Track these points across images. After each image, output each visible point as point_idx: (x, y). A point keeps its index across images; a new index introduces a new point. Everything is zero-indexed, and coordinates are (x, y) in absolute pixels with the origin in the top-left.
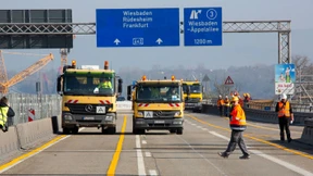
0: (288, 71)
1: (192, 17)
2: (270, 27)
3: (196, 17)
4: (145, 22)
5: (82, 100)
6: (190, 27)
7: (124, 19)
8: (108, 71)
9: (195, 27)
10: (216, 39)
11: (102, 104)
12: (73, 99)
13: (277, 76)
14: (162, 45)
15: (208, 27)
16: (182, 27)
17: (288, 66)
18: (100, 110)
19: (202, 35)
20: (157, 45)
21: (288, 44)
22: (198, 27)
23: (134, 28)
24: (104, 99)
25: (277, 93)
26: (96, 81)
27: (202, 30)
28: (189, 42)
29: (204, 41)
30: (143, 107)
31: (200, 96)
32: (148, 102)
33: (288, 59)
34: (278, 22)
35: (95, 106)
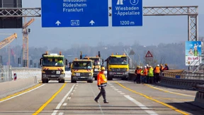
0: (196, 47)
1: (118, 3)
2: (181, 11)
3: (122, 4)
4: (81, 8)
5: (50, 68)
6: (117, 12)
7: (64, 5)
8: (61, 56)
9: (121, 11)
10: (138, 21)
11: (59, 70)
12: (47, 68)
13: (187, 51)
14: (94, 25)
15: (131, 11)
16: (110, 11)
17: (196, 42)
18: (58, 72)
19: (126, 18)
20: (90, 25)
21: (196, 25)
22: (123, 11)
23: (71, 12)
24: (60, 68)
25: (187, 65)
26: (56, 60)
27: (127, 13)
28: (116, 23)
29: (128, 22)
30: (76, 71)
31: (127, 67)
32: (78, 69)
33: (196, 37)
34: (188, 7)
35: (56, 71)
